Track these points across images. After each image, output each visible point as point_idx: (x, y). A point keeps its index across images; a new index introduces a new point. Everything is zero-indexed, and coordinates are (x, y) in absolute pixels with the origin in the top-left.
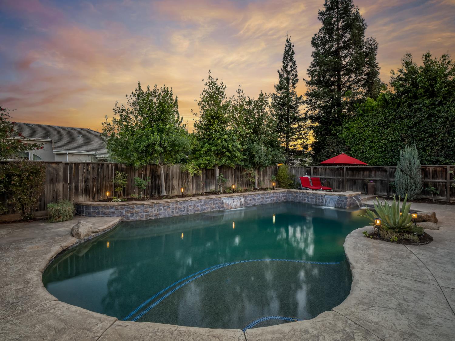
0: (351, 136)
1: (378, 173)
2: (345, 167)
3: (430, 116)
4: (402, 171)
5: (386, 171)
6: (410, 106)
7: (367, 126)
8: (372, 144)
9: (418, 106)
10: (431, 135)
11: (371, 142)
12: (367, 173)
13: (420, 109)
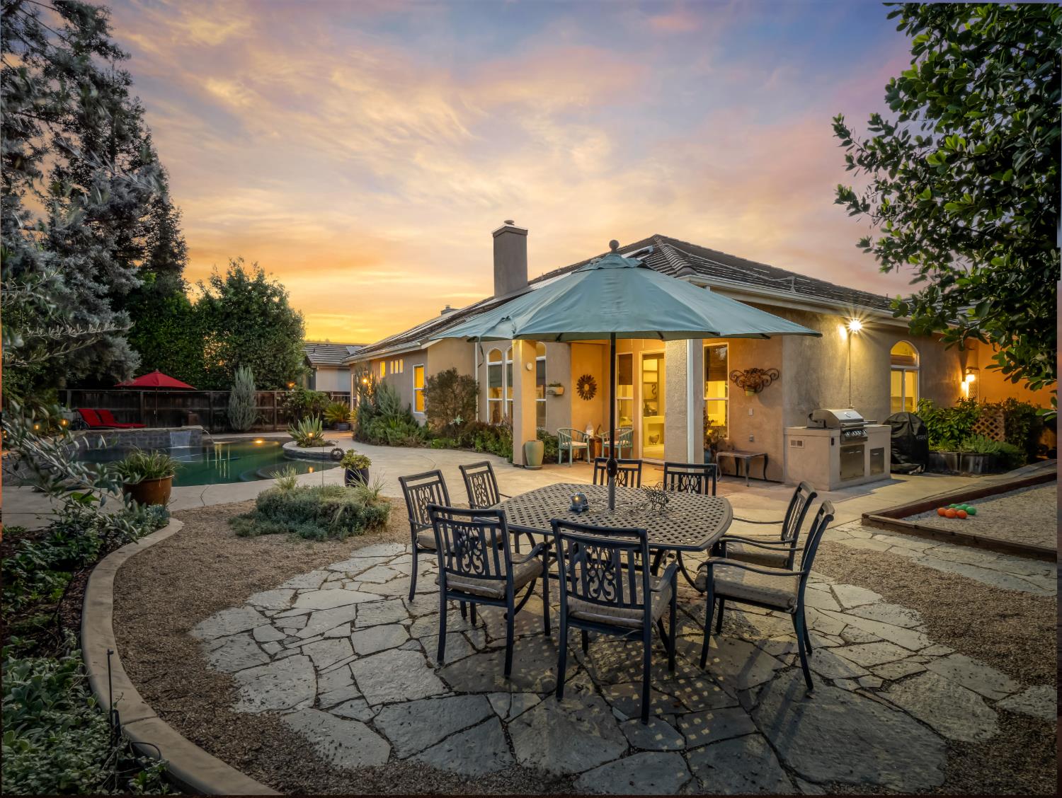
0: (154, 344)
1: (196, 400)
2: (142, 392)
3: (260, 336)
4: (239, 397)
5: (208, 398)
6: (240, 319)
7: (181, 334)
8: (188, 360)
9: (248, 322)
10: (259, 358)
11: (187, 357)
12: (180, 401)
13: (251, 327)
